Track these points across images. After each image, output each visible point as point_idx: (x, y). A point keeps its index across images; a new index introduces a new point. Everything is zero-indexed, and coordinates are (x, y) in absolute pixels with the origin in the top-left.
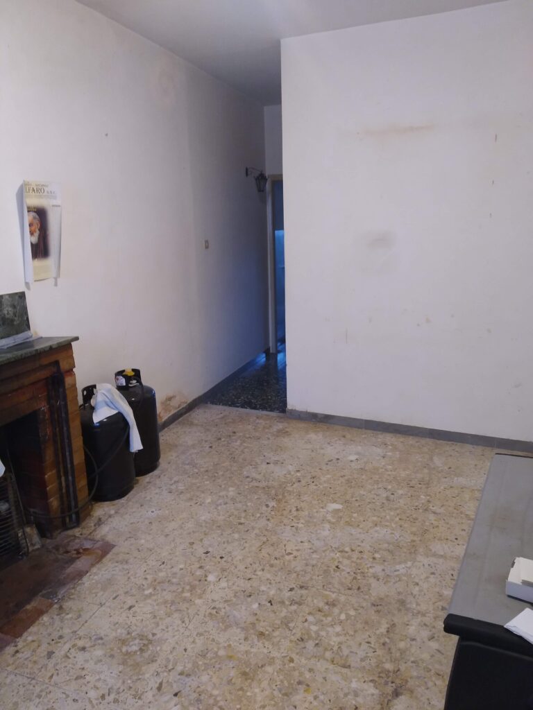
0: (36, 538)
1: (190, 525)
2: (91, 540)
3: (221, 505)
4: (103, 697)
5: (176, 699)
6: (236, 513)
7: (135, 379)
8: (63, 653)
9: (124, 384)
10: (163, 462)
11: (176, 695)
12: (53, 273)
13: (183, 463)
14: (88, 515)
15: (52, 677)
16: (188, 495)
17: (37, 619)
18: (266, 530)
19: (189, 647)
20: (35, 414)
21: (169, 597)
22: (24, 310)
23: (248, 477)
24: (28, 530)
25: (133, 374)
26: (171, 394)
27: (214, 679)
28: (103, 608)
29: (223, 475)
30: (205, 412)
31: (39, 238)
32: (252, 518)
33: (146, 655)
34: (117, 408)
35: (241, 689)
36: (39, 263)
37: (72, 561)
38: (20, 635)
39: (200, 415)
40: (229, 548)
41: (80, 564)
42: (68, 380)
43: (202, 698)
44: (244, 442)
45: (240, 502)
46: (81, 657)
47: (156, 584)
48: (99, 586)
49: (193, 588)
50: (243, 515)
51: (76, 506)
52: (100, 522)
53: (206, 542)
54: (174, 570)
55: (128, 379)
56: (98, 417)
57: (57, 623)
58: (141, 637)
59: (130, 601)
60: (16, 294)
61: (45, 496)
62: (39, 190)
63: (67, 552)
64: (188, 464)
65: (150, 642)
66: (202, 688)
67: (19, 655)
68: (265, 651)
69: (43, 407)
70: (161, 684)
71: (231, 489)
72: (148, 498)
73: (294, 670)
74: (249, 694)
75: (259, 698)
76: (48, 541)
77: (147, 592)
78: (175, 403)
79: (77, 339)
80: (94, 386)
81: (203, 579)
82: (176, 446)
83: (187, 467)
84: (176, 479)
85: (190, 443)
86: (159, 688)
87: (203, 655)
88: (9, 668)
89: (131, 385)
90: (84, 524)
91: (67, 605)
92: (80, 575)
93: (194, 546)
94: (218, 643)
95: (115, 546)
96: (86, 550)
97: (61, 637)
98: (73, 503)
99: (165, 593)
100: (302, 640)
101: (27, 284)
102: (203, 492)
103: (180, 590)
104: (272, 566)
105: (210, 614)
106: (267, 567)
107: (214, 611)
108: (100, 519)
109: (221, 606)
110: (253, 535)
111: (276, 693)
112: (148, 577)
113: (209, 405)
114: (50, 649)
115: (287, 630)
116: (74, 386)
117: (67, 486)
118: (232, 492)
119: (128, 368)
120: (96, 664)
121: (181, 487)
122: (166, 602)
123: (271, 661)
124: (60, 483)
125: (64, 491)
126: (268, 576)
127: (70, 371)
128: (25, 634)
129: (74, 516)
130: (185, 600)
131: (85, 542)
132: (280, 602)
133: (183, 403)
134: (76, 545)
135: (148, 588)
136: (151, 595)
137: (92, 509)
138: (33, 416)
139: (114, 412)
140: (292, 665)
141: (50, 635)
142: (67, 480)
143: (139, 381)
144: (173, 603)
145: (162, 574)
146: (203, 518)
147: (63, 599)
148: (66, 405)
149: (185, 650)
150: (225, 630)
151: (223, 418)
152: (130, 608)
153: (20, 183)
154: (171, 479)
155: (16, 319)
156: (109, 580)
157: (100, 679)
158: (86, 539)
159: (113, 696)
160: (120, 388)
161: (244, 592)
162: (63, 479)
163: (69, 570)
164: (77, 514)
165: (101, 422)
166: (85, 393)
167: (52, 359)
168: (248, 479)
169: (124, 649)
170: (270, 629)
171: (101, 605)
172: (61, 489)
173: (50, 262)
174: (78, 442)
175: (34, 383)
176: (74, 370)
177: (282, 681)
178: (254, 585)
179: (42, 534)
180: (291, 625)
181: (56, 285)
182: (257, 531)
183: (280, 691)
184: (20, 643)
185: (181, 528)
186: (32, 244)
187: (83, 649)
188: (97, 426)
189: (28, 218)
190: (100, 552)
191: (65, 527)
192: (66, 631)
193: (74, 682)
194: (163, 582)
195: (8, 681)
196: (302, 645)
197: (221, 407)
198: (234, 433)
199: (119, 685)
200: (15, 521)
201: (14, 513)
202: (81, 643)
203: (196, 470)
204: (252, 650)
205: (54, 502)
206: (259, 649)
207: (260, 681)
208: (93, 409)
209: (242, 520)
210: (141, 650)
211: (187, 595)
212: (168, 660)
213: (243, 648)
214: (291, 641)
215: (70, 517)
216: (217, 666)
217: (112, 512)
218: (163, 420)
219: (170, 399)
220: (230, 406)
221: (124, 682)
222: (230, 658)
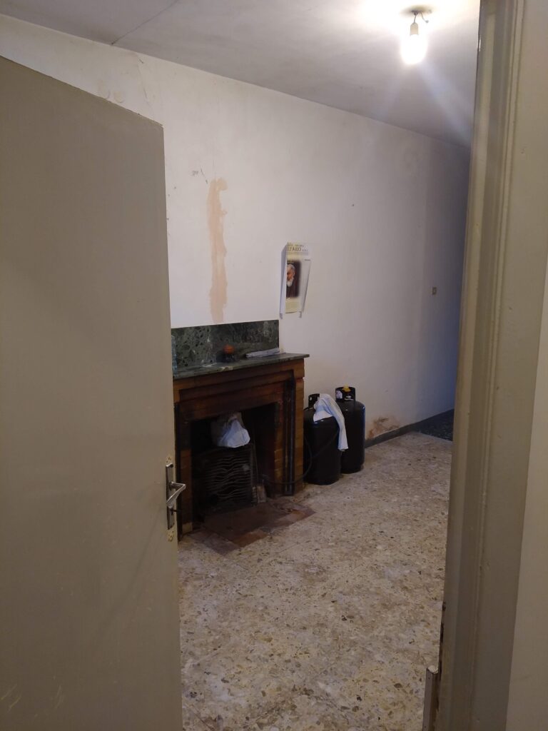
0: (263, 495)
1: (375, 513)
2: (300, 505)
3: (404, 505)
4: (287, 590)
5: (333, 604)
6: (414, 512)
7: (350, 395)
8: (267, 561)
9: (341, 397)
10: (366, 466)
11: (333, 602)
12: (300, 308)
13: (383, 472)
14: (301, 489)
15: (258, 572)
16: (379, 494)
17: (255, 540)
18: (436, 529)
19: (350, 581)
20: (273, 405)
21: (345, 551)
22: (277, 332)
23: (434, 491)
24: (259, 488)
25: (349, 390)
26: (384, 417)
27: (362, 602)
28: (298, 545)
29: (413, 486)
30: (414, 438)
31: (293, 283)
32: (426, 519)
33: (320, 577)
34: (331, 413)
35: (379, 612)
36: (291, 300)
37: (285, 514)
38: (244, 546)
39: (408, 440)
40: (400, 533)
41: (289, 518)
42: (298, 385)
43: (350, 608)
44: (441, 466)
45: (421, 507)
46: (278, 567)
47: (338, 541)
48: (299, 533)
49: (363, 550)
50: (420, 515)
51: (293, 480)
52: (308, 496)
53: (383, 525)
54: (354, 536)
55: (345, 394)
56: (318, 417)
57: (267, 546)
58: (319, 567)
59: (317, 546)
60: (273, 321)
61: (273, 466)
62: (297, 249)
63: (282, 509)
64: (386, 473)
65: (325, 571)
66: (352, 603)
67: (240, 556)
68: (405, 597)
69: (279, 401)
70: (325, 594)
71: (416, 496)
72: (348, 489)
73: (422, 613)
74: (383, 616)
75: (390, 620)
76: (271, 500)
77: (330, 544)
78: (387, 425)
79: (308, 356)
80: (318, 395)
81: (373, 547)
82: (380, 459)
83: (385, 474)
84: (373, 481)
85: (393, 458)
86: (323, 596)
87: (359, 587)
88: (234, 561)
89: (346, 398)
90: (297, 495)
91: (276, 538)
92: (288, 523)
93: (373, 526)
94: (371, 584)
95: (315, 512)
96: (294, 510)
97: (268, 553)
98: (291, 477)
99: (342, 548)
100: (436, 599)
101: (281, 315)
102: (392, 494)
103: (354, 548)
104: (430, 552)
105: (372, 567)
106: (426, 552)
107: (375, 567)
108: (309, 495)
109: (381, 565)
110: (423, 530)
111: (403, 621)
112: (334, 536)
113: (420, 433)
114: (260, 558)
115: (426, 591)
116: (302, 390)
117: (289, 463)
118: (416, 498)
119: (346, 385)
120: (287, 572)
121: (375, 487)
122: (342, 553)
123: (407, 604)
124: (284, 459)
125: (286, 466)
126: (425, 557)
127: (301, 379)
128: (247, 546)
129: (291, 487)
130: (356, 555)
131: (295, 506)
132: (427, 574)
133: (396, 427)
134: (289, 506)
135: (332, 542)
136: (333, 546)
137: (304, 488)
138: (272, 406)
139: (329, 416)
140: (421, 610)
141: (262, 550)
142: (289, 458)
143: (353, 397)
144: (346, 554)
145: (343, 537)
146: (387, 510)
147: (274, 534)
148: (294, 403)
149: (347, 582)
150: (379, 579)
151: (428, 445)
152: (316, 550)
153: (286, 244)
154: (369, 480)
155: (271, 338)
156: (306, 531)
157: (287, 581)
158: (297, 504)
159: (292, 591)
160: (338, 400)
161: (402, 561)
162: (286, 457)
163: (281, 519)
164: (293, 485)
165: (319, 421)
166: (311, 399)
167: (289, 368)
168: (434, 493)
169: (306, 570)
170: (414, 587)
171: (298, 543)
172: (284, 463)
173: (299, 300)
174: (300, 432)
175: (274, 383)
176: (304, 378)
177: (410, 616)
178: (412, 559)
179: (269, 494)
180: (431, 589)
181: (301, 317)
182: (427, 528)
183: (407, 620)
184: (243, 550)
185: (367, 512)
186: (287, 287)
187: (281, 563)
188: (315, 425)
189: (287, 268)
190: (304, 514)
191: (284, 494)
192: (272, 551)
193: (270, 578)
194: (344, 541)
195: (232, 566)
196: (434, 601)
197: (430, 437)
198: (435, 458)
199: (298, 586)
200: (252, 477)
201: (252, 475)
202: (279, 560)
203: (391, 478)
204: (396, 595)
205: (279, 473)
206: (401, 595)
207: (394, 612)
208: (314, 411)
209: (418, 519)
210: (317, 573)
211: (359, 553)
212: (334, 584)
213: (388, 591)
214: (427, 597)
215: (288, 487)
216: (366, 595)
217: (319, 492)
218: (374, 437)
219: (383, 420)
220: (439, 437)
221: (301, 586)
222: (377, 594)
